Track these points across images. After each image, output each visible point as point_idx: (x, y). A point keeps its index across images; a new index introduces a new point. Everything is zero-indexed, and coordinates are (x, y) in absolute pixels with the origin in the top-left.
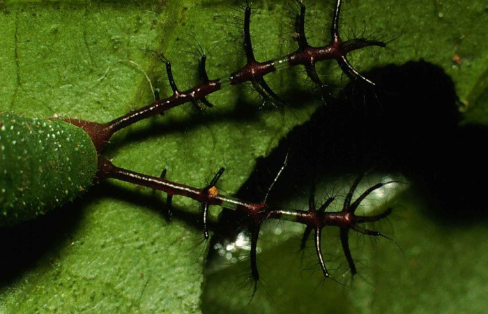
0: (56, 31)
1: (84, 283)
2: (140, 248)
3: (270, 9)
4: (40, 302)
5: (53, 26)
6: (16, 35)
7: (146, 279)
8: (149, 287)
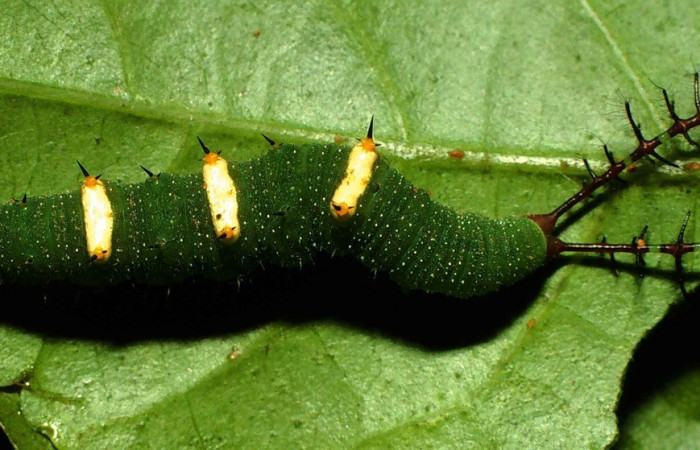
0: (527, 195)
1: (529, 383)
2: (576, 362)
3: (688, 192)
4: (494, 393)
5: (526, 191)
6: (497, 196)
7: (576, 385)
8: (579, 392)
